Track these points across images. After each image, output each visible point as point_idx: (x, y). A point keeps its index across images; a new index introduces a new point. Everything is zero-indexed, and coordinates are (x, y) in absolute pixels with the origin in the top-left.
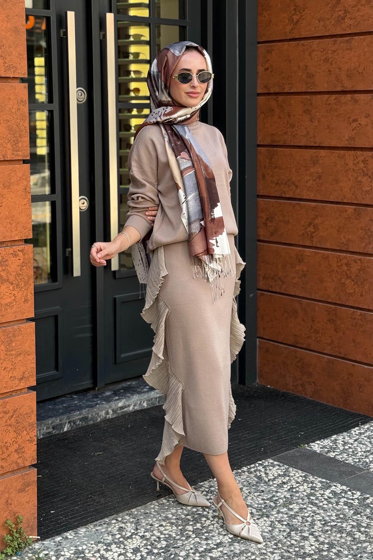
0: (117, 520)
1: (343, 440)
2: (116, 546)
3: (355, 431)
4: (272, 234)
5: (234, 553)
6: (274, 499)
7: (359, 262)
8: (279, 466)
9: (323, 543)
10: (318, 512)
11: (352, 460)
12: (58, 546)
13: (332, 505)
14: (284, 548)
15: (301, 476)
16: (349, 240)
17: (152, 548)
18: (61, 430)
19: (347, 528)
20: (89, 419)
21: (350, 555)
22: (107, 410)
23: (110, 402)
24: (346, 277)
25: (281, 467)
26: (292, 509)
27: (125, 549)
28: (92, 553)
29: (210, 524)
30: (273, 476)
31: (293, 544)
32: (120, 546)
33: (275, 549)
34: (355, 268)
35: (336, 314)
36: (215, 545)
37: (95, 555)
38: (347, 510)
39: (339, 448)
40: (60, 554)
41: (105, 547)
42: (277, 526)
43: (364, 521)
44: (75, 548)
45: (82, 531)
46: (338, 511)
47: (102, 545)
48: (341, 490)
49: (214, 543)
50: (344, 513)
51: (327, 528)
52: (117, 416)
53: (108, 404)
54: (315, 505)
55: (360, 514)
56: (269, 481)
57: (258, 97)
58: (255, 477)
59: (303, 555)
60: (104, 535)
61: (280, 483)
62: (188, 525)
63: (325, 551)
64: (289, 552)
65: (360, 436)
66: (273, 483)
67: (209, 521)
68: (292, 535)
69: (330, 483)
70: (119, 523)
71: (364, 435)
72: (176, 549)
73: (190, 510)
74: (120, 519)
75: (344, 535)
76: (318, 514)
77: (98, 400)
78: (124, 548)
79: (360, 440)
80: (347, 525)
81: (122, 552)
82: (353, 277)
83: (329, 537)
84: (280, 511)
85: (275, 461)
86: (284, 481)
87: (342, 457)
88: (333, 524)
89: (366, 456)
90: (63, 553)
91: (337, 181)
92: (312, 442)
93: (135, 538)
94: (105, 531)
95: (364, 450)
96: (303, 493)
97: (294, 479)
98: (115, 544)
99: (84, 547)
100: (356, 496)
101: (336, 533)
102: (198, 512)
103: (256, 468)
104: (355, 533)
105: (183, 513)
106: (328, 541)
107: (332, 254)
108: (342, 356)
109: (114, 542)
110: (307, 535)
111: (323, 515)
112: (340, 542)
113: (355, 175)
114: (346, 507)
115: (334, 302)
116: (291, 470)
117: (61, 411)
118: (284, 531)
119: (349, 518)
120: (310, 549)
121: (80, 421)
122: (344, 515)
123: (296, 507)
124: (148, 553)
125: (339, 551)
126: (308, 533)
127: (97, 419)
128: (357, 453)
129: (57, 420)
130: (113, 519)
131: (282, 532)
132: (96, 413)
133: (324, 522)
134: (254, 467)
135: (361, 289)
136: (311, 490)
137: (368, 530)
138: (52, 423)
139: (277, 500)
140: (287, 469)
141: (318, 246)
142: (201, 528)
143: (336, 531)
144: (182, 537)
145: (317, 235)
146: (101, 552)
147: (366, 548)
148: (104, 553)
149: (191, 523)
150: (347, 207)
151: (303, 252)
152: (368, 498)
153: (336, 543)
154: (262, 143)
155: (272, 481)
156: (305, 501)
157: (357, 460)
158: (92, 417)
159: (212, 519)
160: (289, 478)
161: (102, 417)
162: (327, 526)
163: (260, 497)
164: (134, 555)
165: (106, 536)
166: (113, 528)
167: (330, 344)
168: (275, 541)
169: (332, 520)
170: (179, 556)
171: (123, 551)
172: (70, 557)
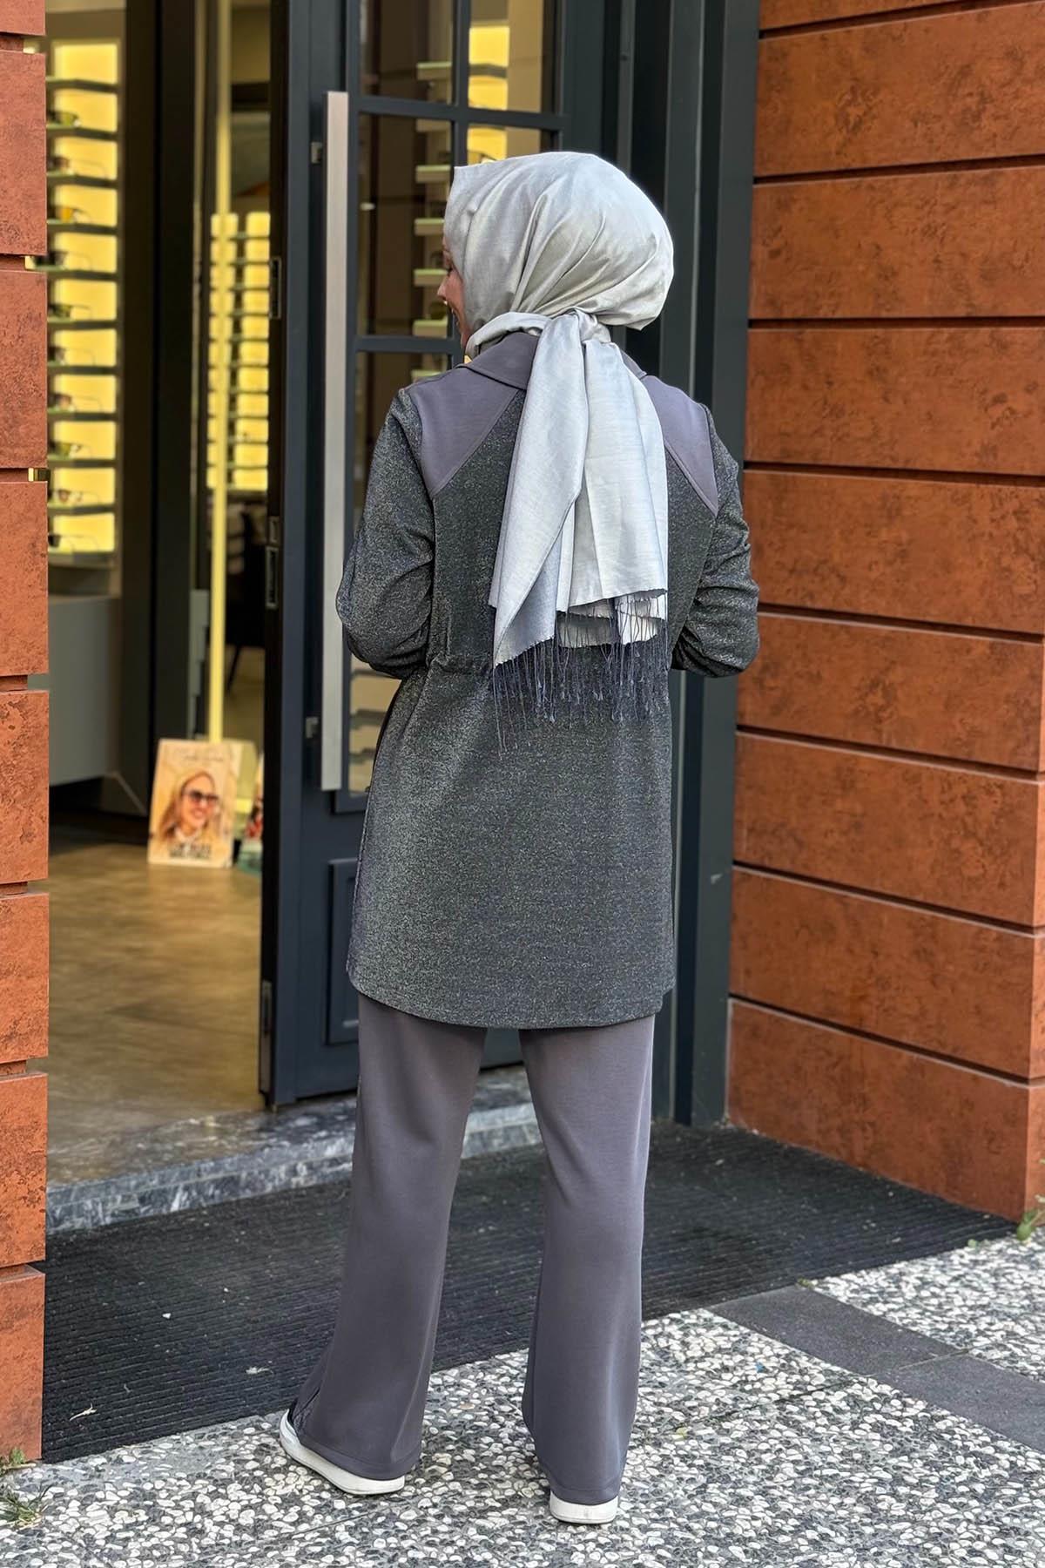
0: (257, 1428)
1: (921, 1275)
2: (240, 1487)
3: (962, 1256)
4: (776, 710)
5: (544, 1522)
6: (688, 1404)
7: (998, 791)
8: (725, 1327)
9: (786, 1516)
10: (796, 1441)
11: (930, 1325)
12: (92, 1477)
13: (840, 1428)
14: (680, 1520)
15: (778, 1356)
16: (974, 733)
17: (332, 1497)
18: (162, 1206)
19: (863, 1485)
20: (242, 1184)
21: (851, 1547)
22: (292, 1163)
23: (301, 1143)
24: (962, 833)
25: (729, 1329)
26: (728, 1431)
27: (263, 1494)
28: (175, 1498)
29: (500, 1452)
30: (702, 1350)
31: (703, 1514)
32: (252, 1488)
33: (655, 1521)
34: (987, 809)
35: (933, 936)
36: (498, 1501)
37: (182, 1503)
38: (877, 1444)
39: (903, 1295)
40: (92, 1496)
41: (211, 1488)
42: (677, 1468)
43: (913, 1471)
44: (135, 1486)
45: (163, 1446)
46: (852, 1442)
47: (207, 1482)
48: (874, 1393)
49: (497, 1498)
50: (869, 1449)
51: (807, 1481)
52: (321, 1182)
53: (296, 1147)
54: (796, 1425)
55: (908, 1455)
56: (687, 1361)
57: (750, 330)
58: (652, 1349)
59: (724, 1539)
60: (218, 1459)
61: (715, 1370)
62: (442, 1450)
63: (785, 1533)
64: (689, 1529)
65: (971, 1269)
66: (696, 1367)
67: (500, 1445)
68: (708, 1491)
69: (850, 1375)
70: (263, 1435)
71: (984, 1268)
72: (394, 1504)
73: (455, 1418)
74: (266, 1426)
75: (849, 1501)
76: (796, 1446)
77: (272, 1137)
78: (261, 1493)
79: (968, 1278)
80: (864, 1478)
81: (252, 1502)
82: (981, 833)
83: (807, 1503)
84: (693, 1435)
85: (717, 1313)
86: (726, 1363)
87: (903, 1315)
88: (828, 1472)
89: (971, 1319)
90: (100, 1495)
91: (948, 567)
92: (832, 1276)
93: (295, 1472)
94: (220, 1452)
95: (970, 1303)
96: (770, 1395)
97: (755, 1361)
98: (240, 1483)
99: (159, 1484)
100: (911, 1412)
101: (829, 1494)
102: (475, 1423)
103: (660, 1330)
104: (881, 1497)
105: (434, 1423)
106: (801, 1512)
107: (928, 768)
108: (947, 1051)
109: (237, 1479)
110: (751, 1494)
111: (806, 1449)
112: (832, 1516)
113: (996, 551)
114: (878, 1436)
115: (930, 901)
116: (756, 1339)
117: (167, 1157)
118: (692, 1480)
119: (877, 1461)
120: (748, 1527)
121: (216, 1188)
122: (866, 1454)
123: (738, 1427)
124: (318, 1509)
125: (824, 1537)
126: (755, 1488)
127: (264, 1187)
128: (950, 1310)
129: (151, 1180)
130: (248, 1426)
131: (684, 1483)
132: (262, 1168)
133: (803, 1468)
134: (655, 1327)
135: (1002, 867)
136: (794, 1389)
137: (919, 1494)
138: (137, 1186)
139: (694, 1407)
140: (744, 1339)
141: (894, 745)
142: (474, 1460)
143: (830, 1490)
144: (419, 1476)
145: (892, 714)
146: (199, 1500)
147: (898, 1534)
148: (207, 1500)
149: (451, 1447)
150: (971, 640)
151: (853, 761)
152: (943, 1418)
153: (823, 1517)
154: (756, 459)
155: (696, 1362)
156: (769, 1415)
157: (944, 1327)
158: (249, 1179)
159: (509, 1442)
160: (742, 1358)
161: (277, 1182)
162: (811, 1476)
163: (649, 1397)
164: (282, 1511)
165: (222, 1464)
166: (243, 1446)
167: (915, 1019)
168: (660, 1503)
169: (829, 1463)
170: (398, 1519)
171: (255, 1500)
172: (118, 1503)
